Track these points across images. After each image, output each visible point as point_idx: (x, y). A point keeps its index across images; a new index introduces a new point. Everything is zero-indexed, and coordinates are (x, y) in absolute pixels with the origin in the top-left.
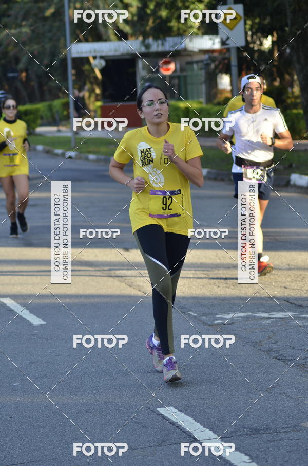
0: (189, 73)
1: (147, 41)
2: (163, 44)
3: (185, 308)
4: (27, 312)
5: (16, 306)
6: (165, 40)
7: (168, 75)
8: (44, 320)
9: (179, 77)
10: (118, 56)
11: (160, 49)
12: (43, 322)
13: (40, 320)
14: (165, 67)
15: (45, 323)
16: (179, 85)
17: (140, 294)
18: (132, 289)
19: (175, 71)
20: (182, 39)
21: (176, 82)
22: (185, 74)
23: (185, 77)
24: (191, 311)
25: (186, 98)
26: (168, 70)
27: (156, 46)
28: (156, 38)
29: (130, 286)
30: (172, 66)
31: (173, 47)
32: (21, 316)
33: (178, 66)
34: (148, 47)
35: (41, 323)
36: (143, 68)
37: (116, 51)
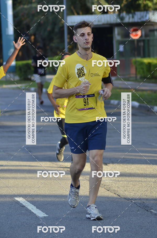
0: (151, 38)
1: (121, 15)
2: (133, 17)
3: (148, 207)
4: (35, 208)
5: (26, 203)
6: (135, 13)
7: (136, 39)
8: (47, 214)
9: (144, 41)
10: (100, 25)
11: (131, 20)
12: (46, 215)
13: (44, 213)
14: (134, 33)
15: (47, 216)
16: (144, 46)
17: (115, 196)
18: (110, 193)
19: (141, 36)
20: (147, 13)
21: (142, 44)
22: (148, 38)
23: (148, 41)
24: (152, 209)
25: (149, 56)
26: (137, 35)
27: (128, 19)
28: (128, 12)
29: (108, 190)
30: (139, 33)
31: (140, 19)
32: (31, 210)
33: (143, 33)
34: (122, 19)
35: (44, 216)
36: (118, 34)
37: (99, 21)
